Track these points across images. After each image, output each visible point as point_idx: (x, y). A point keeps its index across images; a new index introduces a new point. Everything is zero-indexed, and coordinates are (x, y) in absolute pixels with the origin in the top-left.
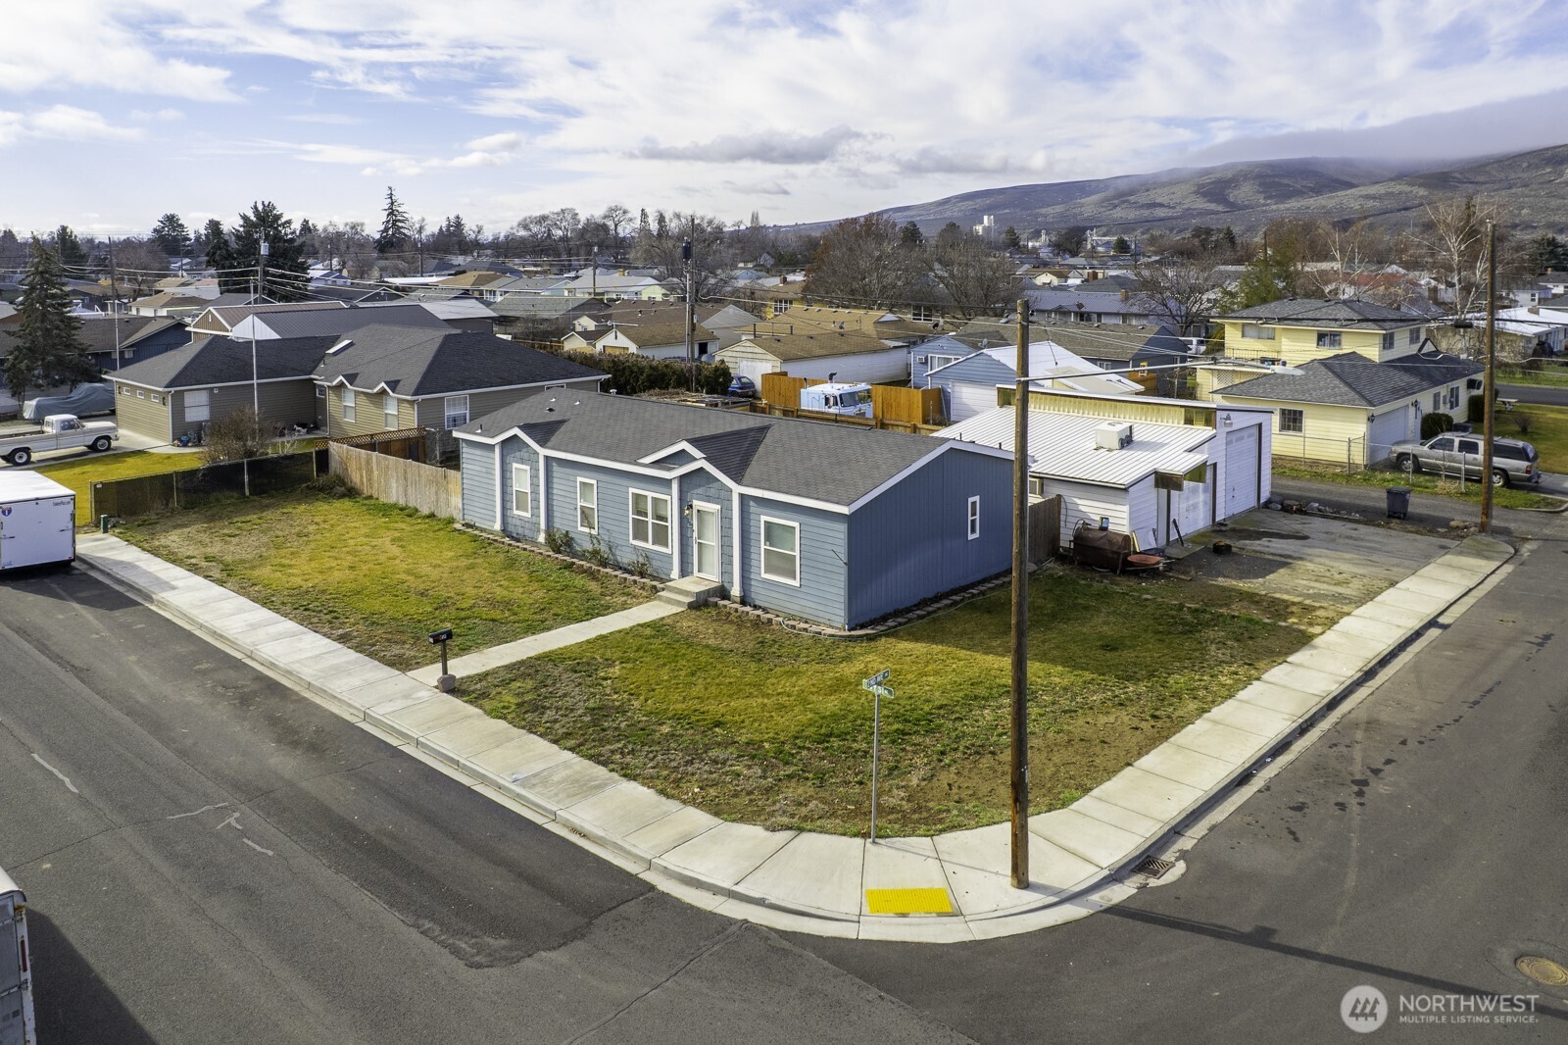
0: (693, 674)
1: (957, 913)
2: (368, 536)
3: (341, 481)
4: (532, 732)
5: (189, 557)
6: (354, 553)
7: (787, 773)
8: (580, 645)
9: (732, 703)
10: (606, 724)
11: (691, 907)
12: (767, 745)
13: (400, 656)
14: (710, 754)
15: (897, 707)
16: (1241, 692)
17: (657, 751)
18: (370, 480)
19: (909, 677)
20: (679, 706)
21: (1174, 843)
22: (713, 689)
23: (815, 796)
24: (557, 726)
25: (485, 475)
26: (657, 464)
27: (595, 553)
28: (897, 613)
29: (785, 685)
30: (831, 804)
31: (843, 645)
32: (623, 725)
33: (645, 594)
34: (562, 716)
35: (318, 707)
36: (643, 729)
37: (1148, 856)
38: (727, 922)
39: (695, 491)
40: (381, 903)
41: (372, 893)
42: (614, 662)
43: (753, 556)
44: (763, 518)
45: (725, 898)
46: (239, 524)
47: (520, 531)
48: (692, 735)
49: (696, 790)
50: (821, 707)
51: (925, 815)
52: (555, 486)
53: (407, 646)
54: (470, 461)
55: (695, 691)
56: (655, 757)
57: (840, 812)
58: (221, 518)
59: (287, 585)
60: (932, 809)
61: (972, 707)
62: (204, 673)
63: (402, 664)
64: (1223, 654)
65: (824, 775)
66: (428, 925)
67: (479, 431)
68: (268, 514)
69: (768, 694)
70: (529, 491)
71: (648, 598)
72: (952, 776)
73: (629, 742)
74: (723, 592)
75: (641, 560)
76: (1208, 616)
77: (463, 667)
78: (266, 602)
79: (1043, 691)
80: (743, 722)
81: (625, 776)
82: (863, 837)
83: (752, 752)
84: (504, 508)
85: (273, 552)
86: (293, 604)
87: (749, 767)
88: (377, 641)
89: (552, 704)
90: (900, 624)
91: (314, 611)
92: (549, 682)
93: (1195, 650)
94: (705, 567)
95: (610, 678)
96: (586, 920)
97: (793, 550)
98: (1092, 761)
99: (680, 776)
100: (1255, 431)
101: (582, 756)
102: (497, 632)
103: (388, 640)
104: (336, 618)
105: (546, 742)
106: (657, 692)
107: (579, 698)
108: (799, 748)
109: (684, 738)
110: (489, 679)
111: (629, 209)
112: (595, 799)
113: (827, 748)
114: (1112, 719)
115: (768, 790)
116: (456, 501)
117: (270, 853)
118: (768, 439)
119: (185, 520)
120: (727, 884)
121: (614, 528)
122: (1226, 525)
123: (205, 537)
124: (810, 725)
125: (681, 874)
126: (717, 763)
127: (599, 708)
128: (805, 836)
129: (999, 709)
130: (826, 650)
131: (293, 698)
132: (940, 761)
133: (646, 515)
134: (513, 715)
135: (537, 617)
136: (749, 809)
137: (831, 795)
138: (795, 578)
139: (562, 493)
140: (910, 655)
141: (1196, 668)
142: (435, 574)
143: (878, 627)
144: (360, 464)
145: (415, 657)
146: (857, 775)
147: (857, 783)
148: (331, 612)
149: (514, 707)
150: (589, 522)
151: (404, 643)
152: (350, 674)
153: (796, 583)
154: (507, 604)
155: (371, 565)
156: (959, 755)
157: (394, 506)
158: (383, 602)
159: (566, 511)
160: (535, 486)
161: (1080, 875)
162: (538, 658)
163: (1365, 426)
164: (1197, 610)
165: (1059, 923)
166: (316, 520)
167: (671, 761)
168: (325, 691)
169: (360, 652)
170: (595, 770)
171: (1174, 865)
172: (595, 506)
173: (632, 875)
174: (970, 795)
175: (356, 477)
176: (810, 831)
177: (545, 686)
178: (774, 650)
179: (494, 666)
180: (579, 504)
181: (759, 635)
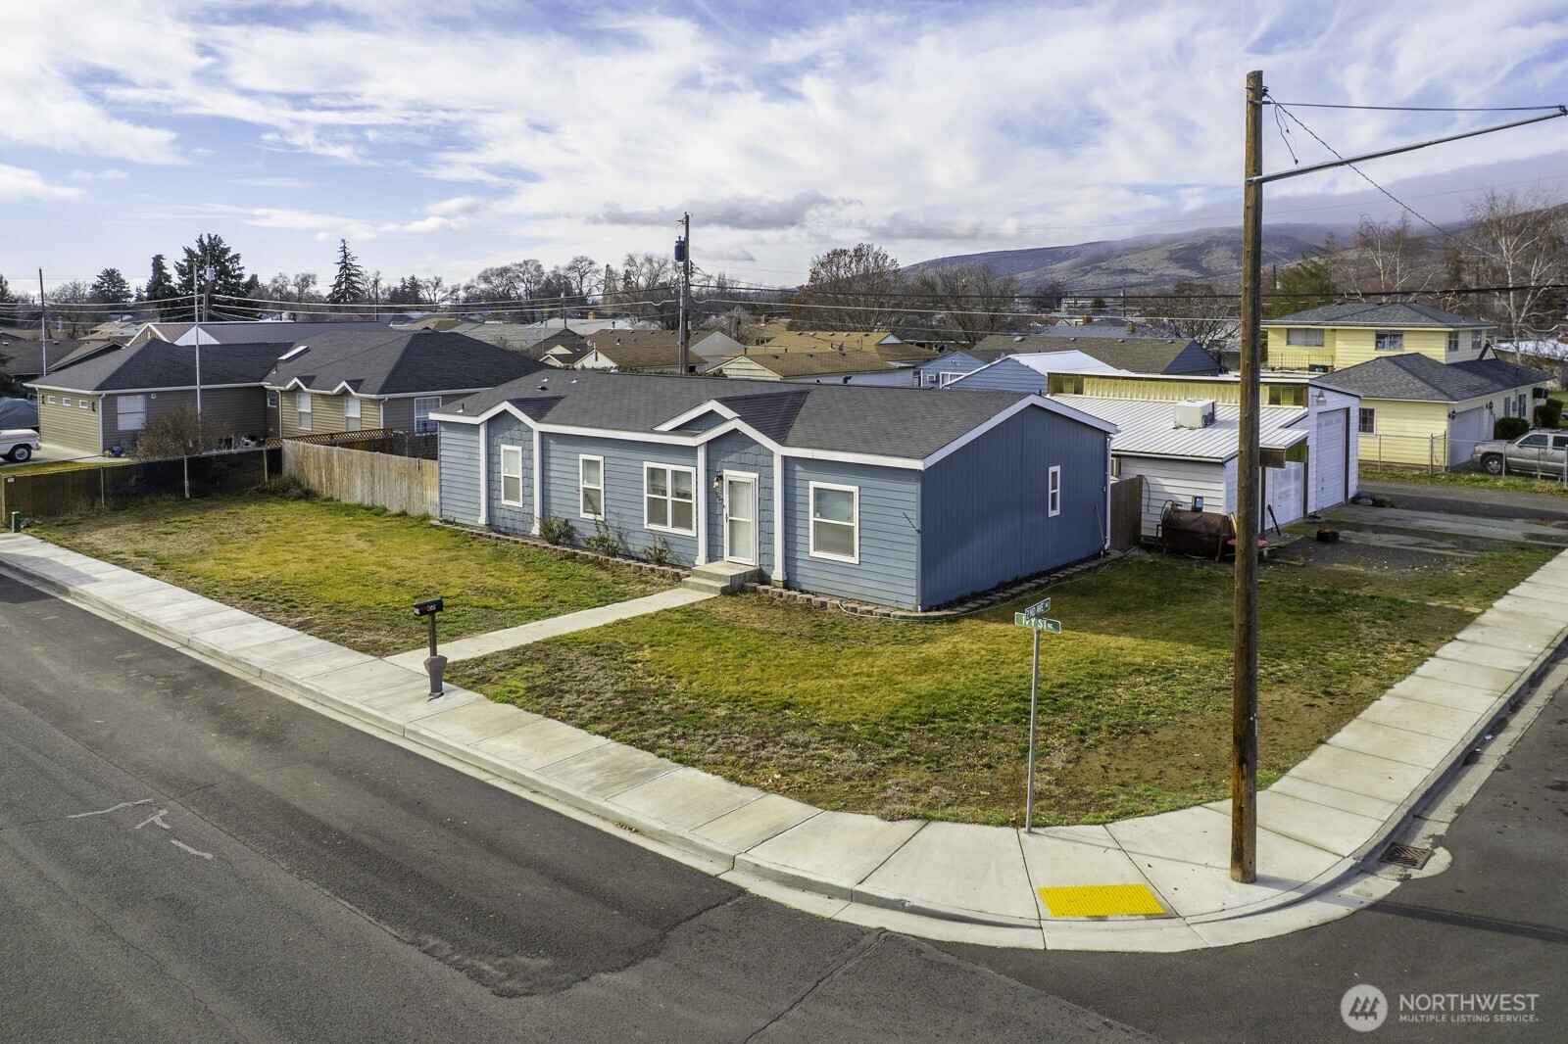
0: (743, 656)
1: (1170, 915)
2: (330, 532)
3: (296, 483)
4: (550, 717)
5: (115, 553)
6: (314, 548)
7: (890, 756)
8: (597, 629)
9: (800, 685)
10: (644, 707)
11: (802, 914)
12: (856, 727)
13: (375, 642)
14: (785, 737)
15: (1009, 686)
16: (1418, 668)
17: (716, 735)
18: (330, 479)
19: (1012, 656)
20: (732, 688)
21: (1420, 828)
22: (773, 670)
23: (934, 782)
24: (582, 710)
25: (467, 462)
26: (678, 430)
27: (602, 540)
28: (974, 596)
29: (861, 665)
30: (958, 789)
31: (919, 627)
32: (666, 708)
33: (665, 581)
34: (586, 699)
35: (272, 696)
36: (692, 712)
37: (1393, 844)
38: (856, 933)
39: (726, 459)
40: (365, 915)
41: (351, 903)
42: (642, 645)
43: (799, 531)
44: (813, 484)
45: (846, 903)
46: (177, 523)
47: (509, 524)
48: (757, 717)
49: (777, 776)
50: (914, 687)
51: (1084, 800)
52: (552, 467)
53: (382, 633)
54: (450, 448)
55: (749, 673)
56: (714, 741)
57: (972, 799)
58: (155, 518)
59: (234, 577)
60: (1091, 793)
61: (1100, 686)
62: (128, 662)
63: (378, 650)
64: (1378, 632)
65: (940, 758)
66: (432, 942)
67: (461, 411)
68: (211, 515)
69: (843, 675)
70: (520, 476)
71: (671, 586)
72: (1103, 757)
73: (677, 726)
74: (761, 577)
75: (659, 546)
76: (1340, 598)
77: (454, 651)
78: (208, 592)
79: (1180, 669)
80: (818, 703)
81: (680, 761)
82: (1013, 826)
83: (840, 734)
84: (490, 498)
85: (216, 547)
86: (240, 594)
87: (840, 751)
88: (345, 628)
89: (571, 687)
90: (983, 606)
91: (266, 601)
92: (565, 665)
93: (1343, 629)
94: (739, 549)
95: (641, 662)
96: (658, 932)
97: (850, 518)
98: (1273, 740)
99: (752, 761)
100: (1342, 416)
101: (620, 741)
102: (491, 618)
103: (358, 627)
104: (294, 607)
105: (569, 727)
106: (701, 674)
107: (606, 683)
108: (898, 729)
109: (747, 721)
110: (488, 664)
111: (595, 261)
112: (645, 787)
113: (934, 729)
114: (1277, 696)
115: (871, 775)
116: (432, 495)
117: (208, 856)
118: (809, 403)
119: (114, 520)
120: (847, 883)
121: (624, 512)
122: (1319, 518)
123: (137, 536)
124: (905, 705)
125: (779, 873)
126: (797, 747)
127: (632, 691)
128: (934, 826)
129: (1134, 687)
130: (901, 630)
131: (240, 687)
132: (1083, 741)
133: (664, 493)
134: (523, 700)
135: (540, 604)
136: (853, 796)
137: (955, 779)
138: (852, 554)
139: (561, 475)
140: (1005, 636)
141: (1353, 646)
142: (411, 565)
143: (958, 609)
144: (319, 461)
145: (393, 643)
146: (981, 757)
147: (984, 766)
148: (287, 601)
149: (522, 692)
150: (593, 507)
151: (379, 629)
152: (312, 660)
153: (855, 560)
154: (502, 593)
155: (334, 558)
156: (1103, 735)
157: (360, 506)
158: (351, 592)
159: (566, 496)
160: (527, 469)
161: (1321, 868)
162: (546, 642)
163: (1446, 423)
164: (1325, 592)
165: (1315, 923)
166: (268, 518)
167: (736, 745)
168: (281, 678)
169: (325, 638)
170: (640, 756)
171: (1432, 854)
172: (601, 488)
173: (710, 876)
174: (1135, 778)
175: (314, 479)
176: (941, 820)
177: (560, 670)
178: (836, 632)
179: (493, 650)
180: (582, 486)
181: (813, 619)
